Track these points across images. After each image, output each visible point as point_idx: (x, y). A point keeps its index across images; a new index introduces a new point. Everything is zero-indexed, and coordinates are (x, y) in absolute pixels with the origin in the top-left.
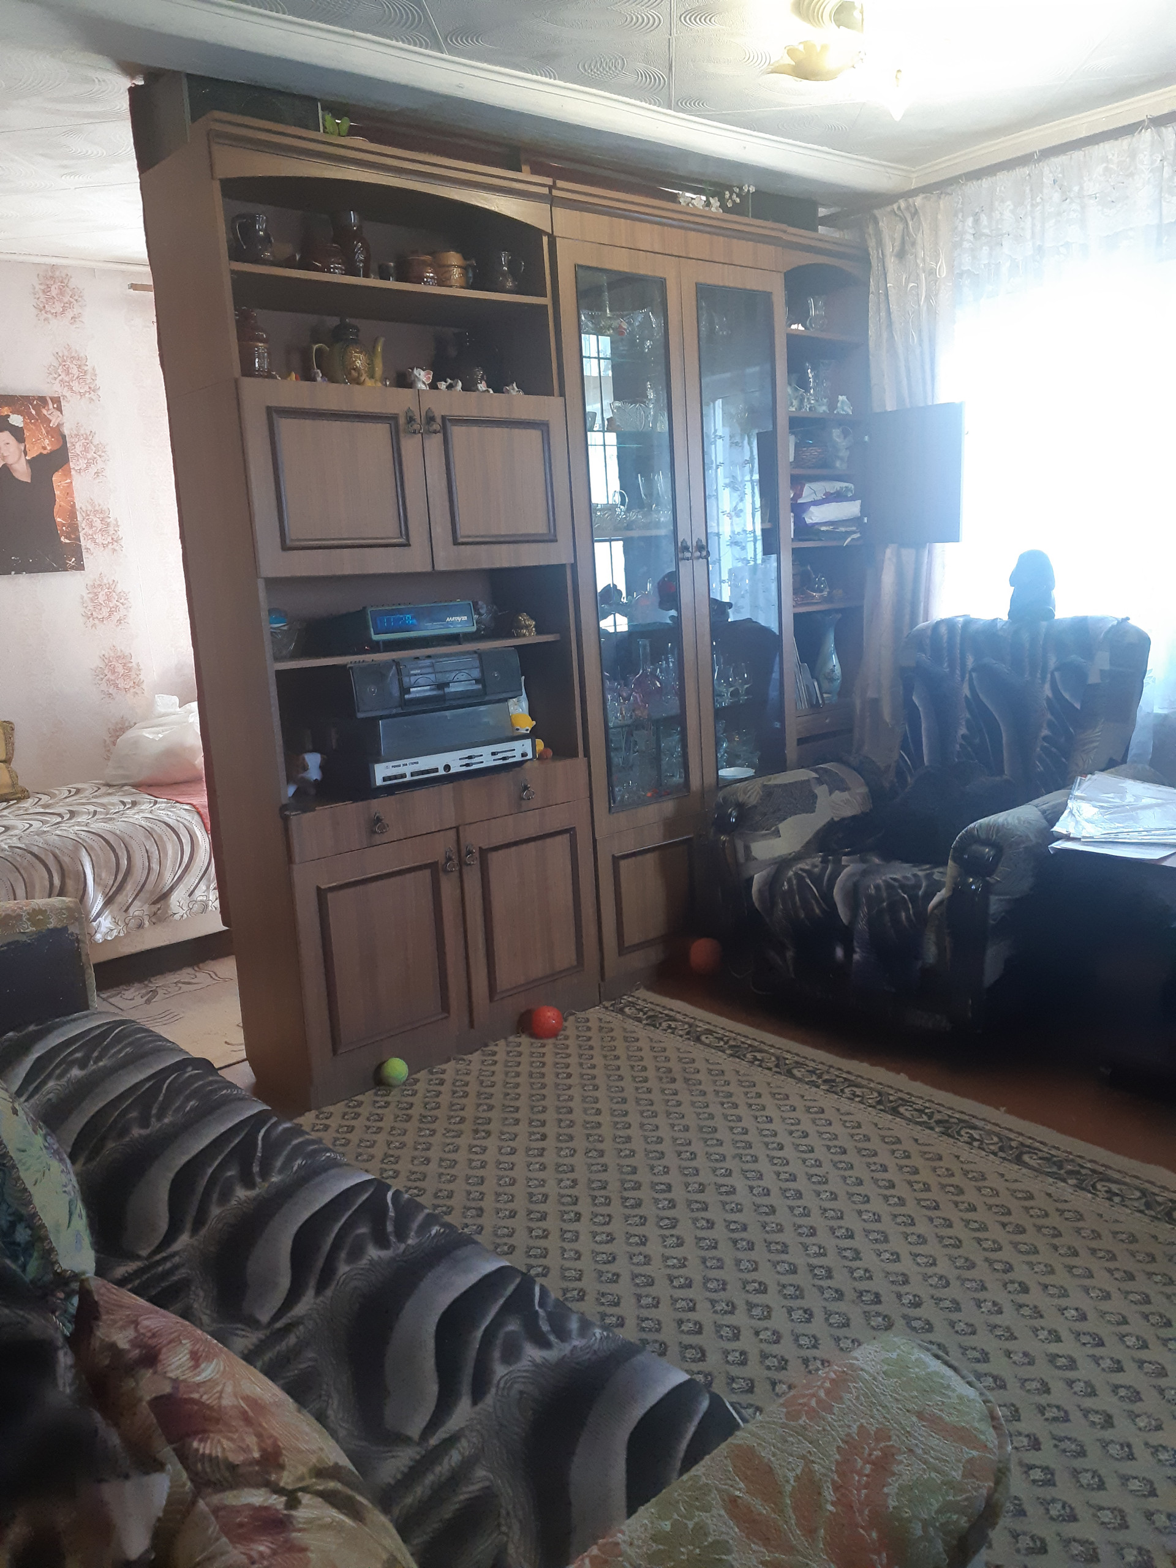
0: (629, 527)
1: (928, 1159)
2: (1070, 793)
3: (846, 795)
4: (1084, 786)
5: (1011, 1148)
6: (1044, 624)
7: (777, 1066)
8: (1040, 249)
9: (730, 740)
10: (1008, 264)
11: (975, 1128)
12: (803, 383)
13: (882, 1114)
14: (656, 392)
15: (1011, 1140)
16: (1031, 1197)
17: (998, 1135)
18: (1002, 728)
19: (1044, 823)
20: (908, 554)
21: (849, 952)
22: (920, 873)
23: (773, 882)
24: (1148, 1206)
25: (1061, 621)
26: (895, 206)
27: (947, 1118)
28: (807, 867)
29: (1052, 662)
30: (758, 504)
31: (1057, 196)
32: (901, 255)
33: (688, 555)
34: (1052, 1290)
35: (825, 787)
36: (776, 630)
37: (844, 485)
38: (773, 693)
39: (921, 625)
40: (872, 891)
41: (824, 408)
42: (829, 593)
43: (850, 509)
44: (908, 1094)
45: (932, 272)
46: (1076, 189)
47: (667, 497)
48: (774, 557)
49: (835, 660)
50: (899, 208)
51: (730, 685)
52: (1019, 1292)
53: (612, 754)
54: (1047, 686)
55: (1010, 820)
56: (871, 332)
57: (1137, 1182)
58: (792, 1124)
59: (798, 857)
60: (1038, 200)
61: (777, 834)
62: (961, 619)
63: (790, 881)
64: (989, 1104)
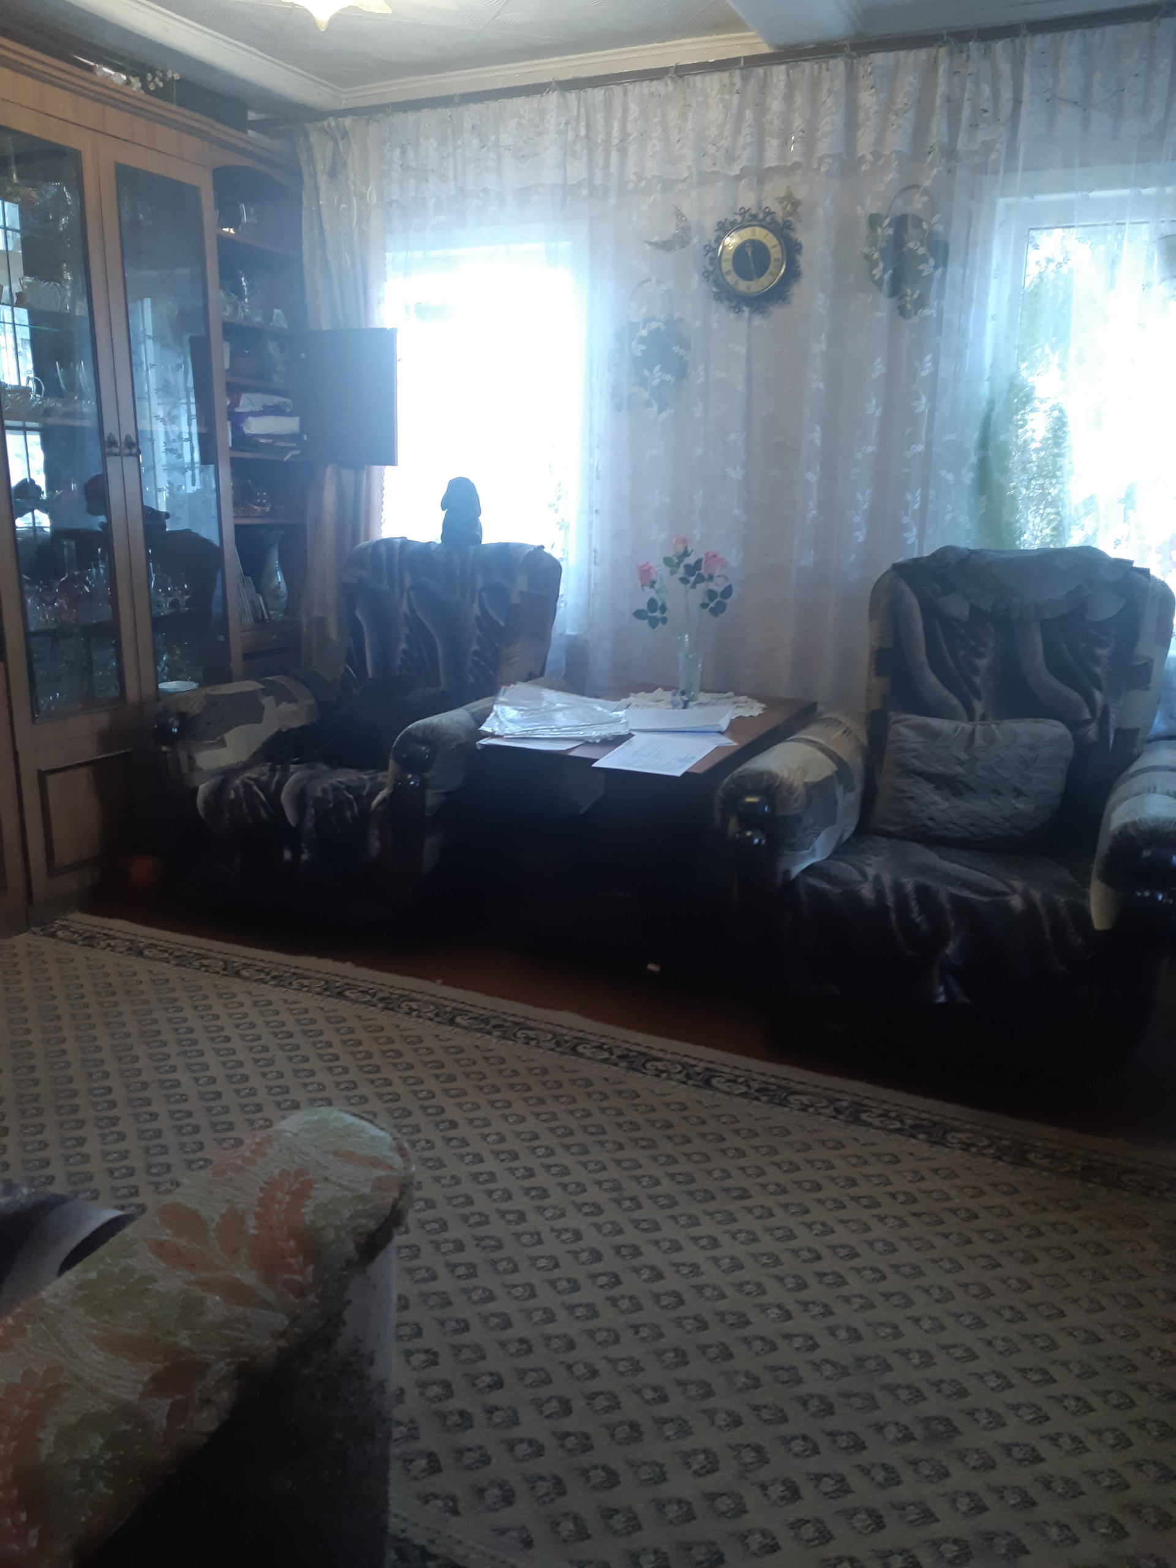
0: (47, 412)
1: (370, 1031)
2: (495, 700)
3: (293, 707)
4: (507, 693)
5: (446, 1013)
6: (472, 548)
7: (225, 969)
8: (461, 191)
9: (171, 653)
10: (433, 200)
11: (414, 1000)
12: (237, 290)
13: (329, 999)
14: (74, 276)
15: (445, 1006)
16: (462, 1051)
17: (433, 1003)
18: (438, 641)
19: (473, 724)
20: (347, 475)
21: (297, 853)
22: (365, 777)
23: (219, 792)
24: (558, 1044)
25: (486, 545)
26: (325, 123)
27: (388, 995)
28: (254, 776)
29: (480, 584)
30: (194, 411)
31: (475, 143)
32: (333, 174)
33: (116, 450)
34: (477, 1123)
35: (272, 698)
36: (217, 543)
37: (284, 399)
38: (216, 609)
39: (363, 543)
40: (319, 794)
41: (258, 319)
42: (271, 509)
43: (289, 425)
44: (353, 979)
45: (362, 197)
46: (493, 138)
47: (90, 390)
48: (212, 466)
49: (280, 577)
50: (329, 126)
51: (169, 594)
52: (449, 1129)
53: (35, 665)
54: (476, 605)
55: (444, 721)
56: (305, 248)
57: (549, 1027)
58: (240, 1018)
59: (246, 766)
60: (459, 142)
61: (222, 744)
62: (399, 540)
63: (236, 790)
64: (425, 978)
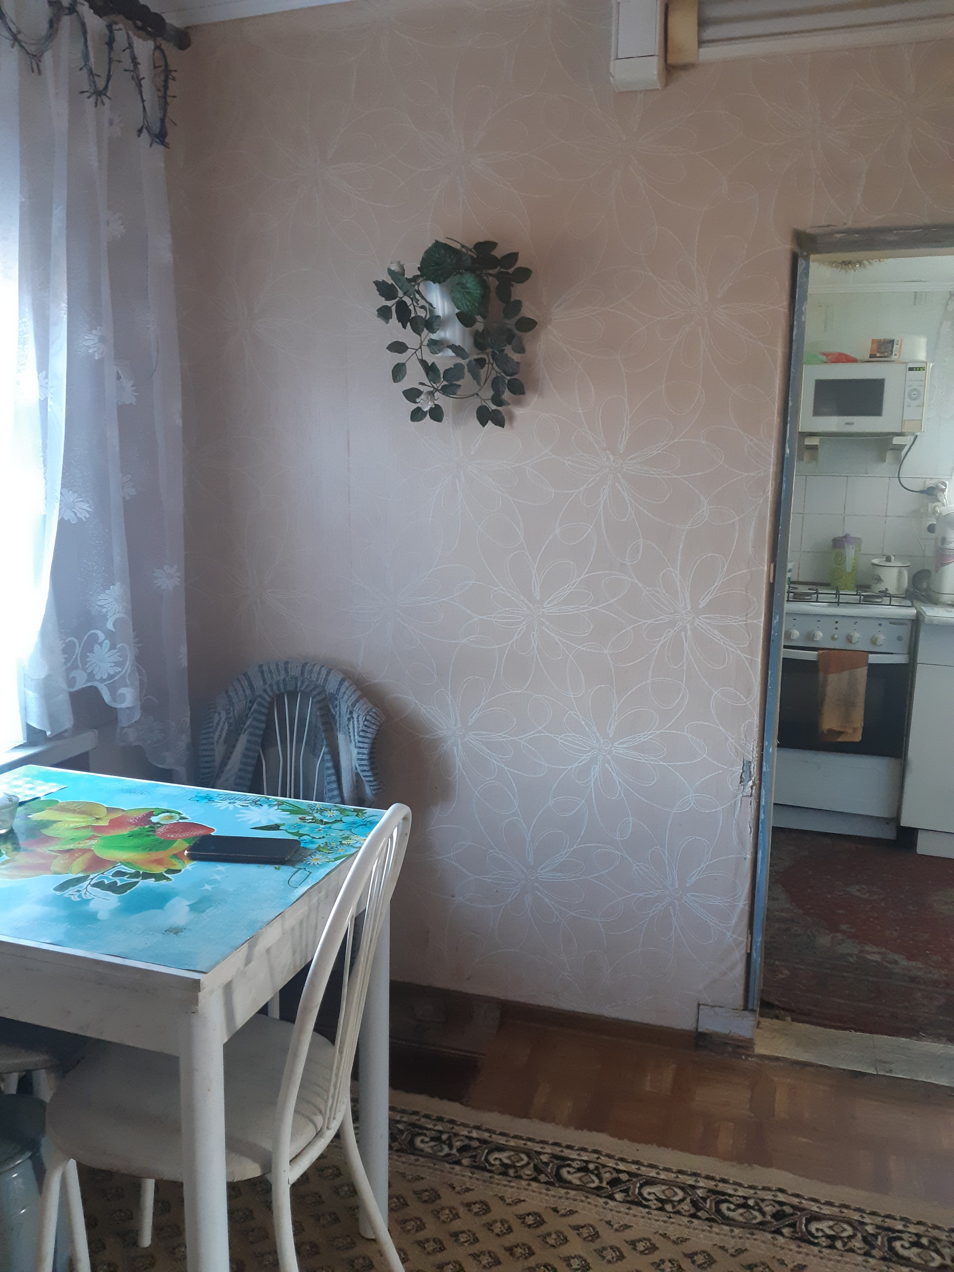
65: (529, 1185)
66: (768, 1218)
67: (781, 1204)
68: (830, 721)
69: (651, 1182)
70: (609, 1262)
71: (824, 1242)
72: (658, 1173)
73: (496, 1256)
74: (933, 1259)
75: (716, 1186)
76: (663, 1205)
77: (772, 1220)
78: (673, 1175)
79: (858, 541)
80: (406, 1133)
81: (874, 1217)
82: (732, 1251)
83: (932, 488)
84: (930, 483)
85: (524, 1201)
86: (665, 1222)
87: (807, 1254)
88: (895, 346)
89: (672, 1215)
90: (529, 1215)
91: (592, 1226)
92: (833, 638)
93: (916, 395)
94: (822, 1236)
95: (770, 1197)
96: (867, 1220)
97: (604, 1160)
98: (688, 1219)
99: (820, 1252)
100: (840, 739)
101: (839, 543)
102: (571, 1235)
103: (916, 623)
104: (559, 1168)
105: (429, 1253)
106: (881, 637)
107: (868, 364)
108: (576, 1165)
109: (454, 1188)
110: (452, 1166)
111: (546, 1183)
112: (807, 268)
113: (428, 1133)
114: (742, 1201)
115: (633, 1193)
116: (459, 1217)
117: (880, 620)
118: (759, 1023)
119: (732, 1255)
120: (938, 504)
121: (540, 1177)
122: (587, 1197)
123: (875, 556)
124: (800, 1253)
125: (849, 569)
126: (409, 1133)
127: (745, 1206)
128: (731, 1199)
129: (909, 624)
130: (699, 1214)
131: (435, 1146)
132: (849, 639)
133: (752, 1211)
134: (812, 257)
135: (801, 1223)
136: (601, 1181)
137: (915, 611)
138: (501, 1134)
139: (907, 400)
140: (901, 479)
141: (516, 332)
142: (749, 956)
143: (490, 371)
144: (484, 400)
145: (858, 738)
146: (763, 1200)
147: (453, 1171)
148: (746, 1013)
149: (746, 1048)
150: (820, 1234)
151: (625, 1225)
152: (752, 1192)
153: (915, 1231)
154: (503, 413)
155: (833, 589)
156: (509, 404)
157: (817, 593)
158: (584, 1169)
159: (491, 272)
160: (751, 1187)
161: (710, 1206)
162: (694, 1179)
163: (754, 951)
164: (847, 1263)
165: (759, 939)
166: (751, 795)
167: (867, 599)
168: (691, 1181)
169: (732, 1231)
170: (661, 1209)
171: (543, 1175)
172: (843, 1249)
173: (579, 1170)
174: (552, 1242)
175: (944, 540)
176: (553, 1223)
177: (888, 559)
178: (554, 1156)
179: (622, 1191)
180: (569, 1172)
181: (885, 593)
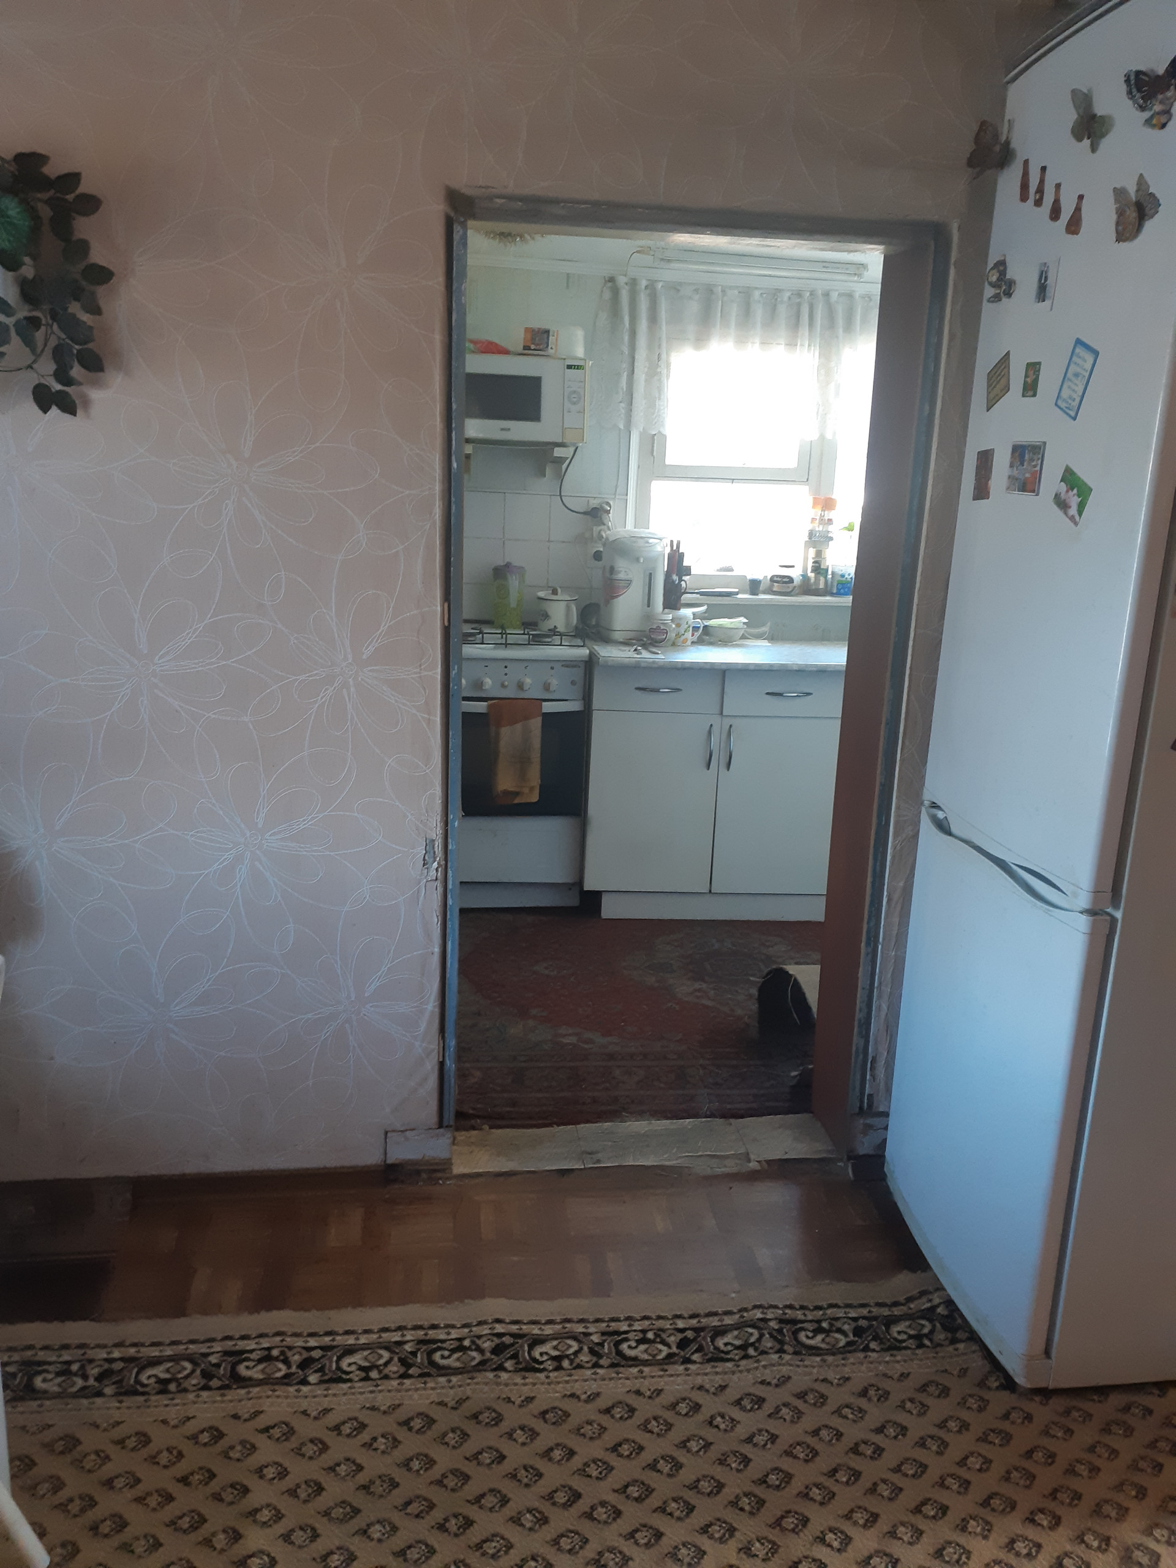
65: (198, 1396)
66: (488, 1355)
67: (500, 1335)
68: (505, 782)
69: (350, 1351)
70: (311, 1458)
71: (550, 1365)
72: (357, 1339)
73: (167, 1493)
74: (660, 1351)
75: (426, 1335)
76: (367, 1373)
77: (493, 1357)
78: (375, 1336)
79: (521, 569)
80: (20, 1375)
81: (598, 1324)
82: (452, 1404)
83: (595, 509)
84: (594, 503)
85: (194, 1417)
86: (372, 1392)
87: (534, 1384)
88: (551, 338)
89: (379, 1382)
90: (202, 1432)
91: (284, 1423)
92: (503, 686)
93: (576, 398)
94: (548, 1360)
95: (487, 1331)
96: (592, 1329)
97: (289, 1340)
98: (398, 1381)
99: (548, 1377)
100: (516, 801)
101: (501, 572)
102: (261, 1441)
103: (590, 664)
104: (234, 1366)
105: (75, 1516)
106: (554, 683)
107: (521, 358)
108: (254, 1356)
109: (98, 1427)
110: (91, 1400)
111: (219, 1388)
112: (464, 238)
113: (51, 1368)
114: (455, 1344)
115: (330, 1370)
116: (110, 1460)
117: (551, 662)
118: (454, 1138)
119: (454, 1408)
120: (602, 527)
121: (211, 1383)
122: (274, 1391)
123: (542, 588)
124: (525, 1385)
125: (513, 605)
126: (24, 1375)
127: (461, 1348)
128: (444, 1345)
129: (582, 665)
130: (411, 1372)
131: (64, 1381)
132: (520, 686)
133: (470, 1353)
134: (471, 223)
135: (524, 1351)
136: (289, 1367)
137: (588, 651)
138: (153, 1344)
139: (567, 405)
140: (563, 498)
141: (84, 283)
142: (442, 1064)
143: (50, 335)
144: (43, 376)
145: (535, 798)
146: (479, 1337)
147: (93, 1406)
148: (442, 1130)
149: (443, 1171)
150: (545, 1358)
151: (325, 1409)
152: (466, 1330)
153: (640, 1328)
154: (74, 397)
155: (497, 628)
156: (80, 384)
157: (481, 632)
158: (267, 1358)
159: (39, 195)
160: (464, 1326)
161: (422, 1359)
162: (400, 1333)
163: (447, 1058)
164: (577, 1381)
165: (452, 1043)
166: (436, 879)
167: (537, 639)
168: (396, 1337)
169: (449, 1381)
170: (367, 1379)
171: (215, 1380)
172: (570, 1367)
173: (260, 1361)
174: (237, 1455)
175: (612, 570)
176: (235, 1432)
177: (555, 592)
178: (226, 1353)
179: (316, 1371)
180: (247, 1368)
181: (554, 632)
